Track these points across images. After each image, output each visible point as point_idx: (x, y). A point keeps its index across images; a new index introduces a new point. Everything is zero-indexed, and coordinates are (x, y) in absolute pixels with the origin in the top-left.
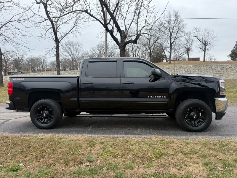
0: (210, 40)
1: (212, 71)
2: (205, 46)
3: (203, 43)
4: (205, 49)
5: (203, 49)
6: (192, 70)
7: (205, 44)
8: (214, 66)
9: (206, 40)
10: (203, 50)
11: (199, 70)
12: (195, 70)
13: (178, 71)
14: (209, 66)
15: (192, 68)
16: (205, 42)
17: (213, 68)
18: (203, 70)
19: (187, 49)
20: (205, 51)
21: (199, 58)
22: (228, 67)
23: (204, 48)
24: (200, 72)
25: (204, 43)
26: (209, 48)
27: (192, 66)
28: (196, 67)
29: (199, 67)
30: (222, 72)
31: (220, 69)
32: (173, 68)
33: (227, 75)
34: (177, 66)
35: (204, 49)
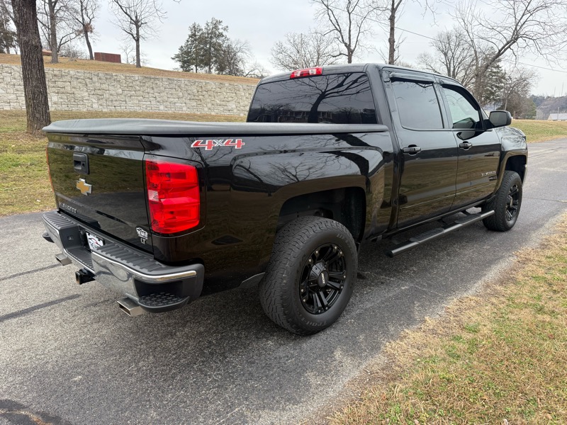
0: (148, 14)
1: (181, 94)
2: (138, 27)
3: (131, 19)
4: (138, 34)
5: (132, 35)
6: (138, 88)
7: (137, 23)
8: (183, 82)
9: (138, 11)
10: (134, 38)
11: (155, 90)
12: (145, 88)
13: (104, 86)
14: (173, 80)
15: (138, 83)
16: (136, 17)
17: (183, 86)
18: (162, 88)
19: (84, 25)
20: (137, 41)
21: (119, 56)
22: (209, 87)
23: (134, 32)
24: (156, 94)
25: (134, 19)
26: (146, 35)
27: (137, 78)
28: (147, 80)
29: (152, 80)
30: (201, 97)
31: (195, 91)
32: (89, 78)
33: (209, 105)
34: (100, 75)
35: (135, 36)
